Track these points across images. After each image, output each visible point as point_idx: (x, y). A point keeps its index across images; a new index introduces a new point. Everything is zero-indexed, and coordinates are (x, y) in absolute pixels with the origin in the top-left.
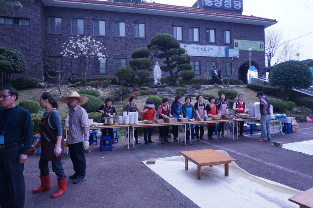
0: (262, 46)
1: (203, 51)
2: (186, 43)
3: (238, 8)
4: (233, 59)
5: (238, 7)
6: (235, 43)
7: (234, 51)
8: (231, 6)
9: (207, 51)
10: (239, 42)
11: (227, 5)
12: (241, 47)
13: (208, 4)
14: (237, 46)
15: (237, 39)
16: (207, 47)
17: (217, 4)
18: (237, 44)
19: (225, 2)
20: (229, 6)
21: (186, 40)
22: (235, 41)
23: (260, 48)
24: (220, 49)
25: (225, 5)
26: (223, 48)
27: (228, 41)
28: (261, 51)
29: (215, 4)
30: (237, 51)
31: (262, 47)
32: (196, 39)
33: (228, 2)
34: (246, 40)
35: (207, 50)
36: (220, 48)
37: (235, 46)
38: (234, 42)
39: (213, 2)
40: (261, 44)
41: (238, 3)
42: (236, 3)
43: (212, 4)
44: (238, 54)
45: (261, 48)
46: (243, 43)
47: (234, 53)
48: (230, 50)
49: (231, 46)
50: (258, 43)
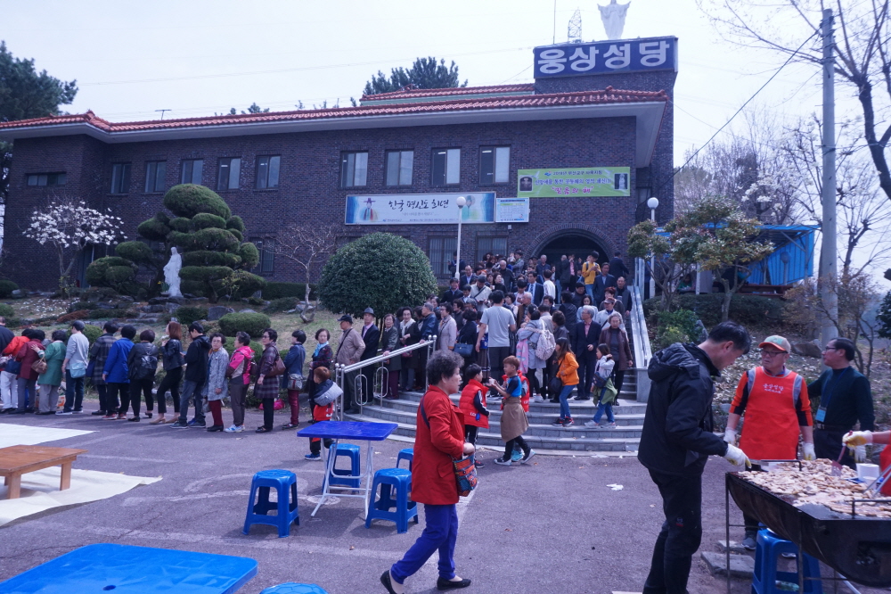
0: (622, 181)
1: (417, 210)
3: (654, 64)
4: (510, 227)
5: (657, 60)
6: (522, 180)
7: (514, 203)
8: (627, 60)
9: (429, 210)
10: (537, 174)
11: (613, 63)
12: (538, 191)
13: (549, 68)
14: (530, 189)
15: (528, 167)
16: (429, 198)
17: (579, 66)
18: (526, 183)
19: (606, 55)
20: (622, 62)
21: (378, 184)
22: (522, 173)
23: (613, 186)
24: (469, 202)
25: (608, 64)
26: (479, 197)
27: (501, 173)
29: (574, 66)
30: (523, 203)
31: (622, 186)
32: (406, 178)
33: (616, 52)
34: (560, 167)
35: (430, 205)
36: (469, 198)
37: (523, 188)
38: (520, 177)
39: (565, 60)
40: (617, 177)
41: (658, 48)
42: (647, 48)
43: (561, 68)
44: (528, 211)
45: (617, 186)
46: (550, 177)
47: (514, 211)
48: (498, 201)
49: (508, 190)
50: (608, 173)
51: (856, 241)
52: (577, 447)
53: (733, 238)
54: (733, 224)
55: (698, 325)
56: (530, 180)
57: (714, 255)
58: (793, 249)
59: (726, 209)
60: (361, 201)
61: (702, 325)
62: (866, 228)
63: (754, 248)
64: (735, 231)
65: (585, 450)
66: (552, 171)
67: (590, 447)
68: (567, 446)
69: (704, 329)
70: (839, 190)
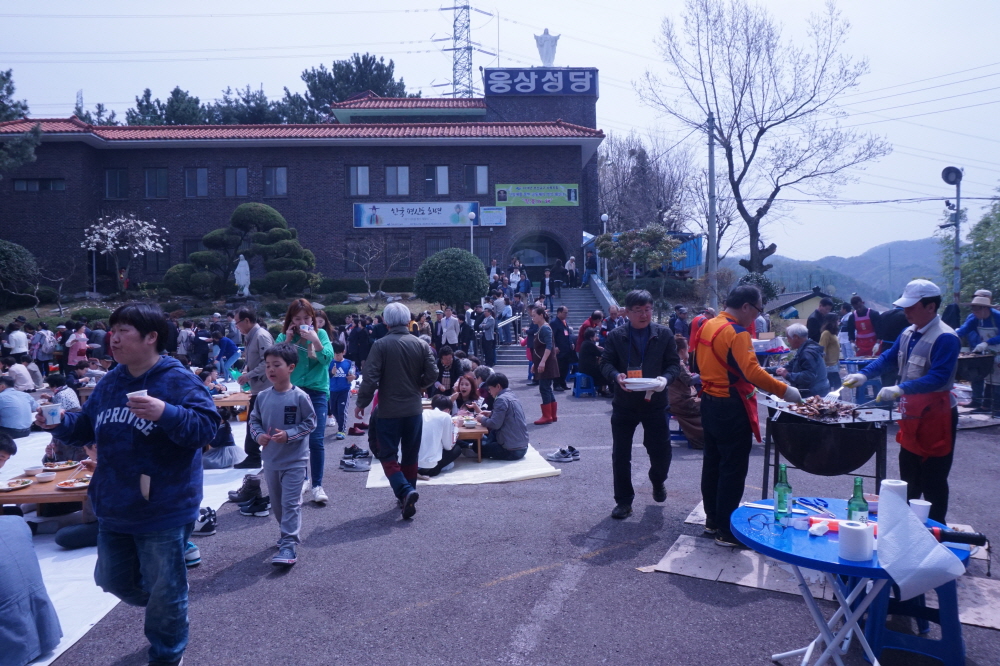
0: (573, 194)
1: (415, 216)
2: (377, 201)
3: (581, 90)
4: (491, 229)
5: (583, 87)
6: (499, 192)
7: (494, 211)
8: (560, 86)
9: (426, 215)
10: (510, 188)
11: (549, 87)
12: (512, 202)
13: (498, 88)
14: (505, 199)
15: (503, 182)
16: (425, 206)
17: (522, 87)
18: (502, 194)
19: (543, 80)
20: (556, 87)
21: (378, 194)
22: (499, 187)
23: (567, 198)
25: (545, 87)
26: (466, 205)
27: (482, 186)
28: (569, 208)
29: (518, 88)
30: (501, 211)
31: (573, 198)
32: (404, 189)
33: (552, 79)
34: (527, 183)
35: (426, 212)
36: (458, 206)
37: (500, 199)
38: (497, 190)
39: (510, 82)
40: (569, 191)
41: (583, 77)
42: (576, 77)
43: (508, 88)
44: (505, 217)
45: (569, 198)
46: (520, 191)
47: (494, 217)
48: (482, 209)
49: (488, 200)
50: (563, 188)
51: (723, 233)
56: (505, 192)
59: (662, 233)
60: (367, 209)
62: (729, 224)
63: (676, 255)
66: (521, 186)
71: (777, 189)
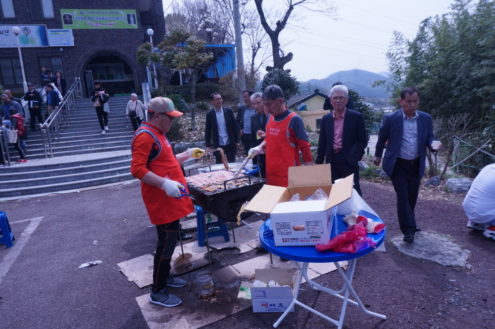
0: (132, 19)
4: (61, 49)
6: (65, 16)
7: (61, 33)
10: (75, 13)
12: (78, 25)
14: (71, 23)
15: (67, 7)
18: (68, 19)
22: (64, 12)
23: (127, 22)
24: (26, 32)
26: (34, 29)
27: (48, 11)
28: (130, 30)
30: (68, 33)
31: (132, 22)
34: (90, 8)
36: (26, 29)
37: (66, 23)
40: (129, 16)
44: (72, 38)
45: (129, 22)
46: (84, 15)
47: (62, 38)
48: (49, 32)
49: (56, 23)
50: (123, 13)
51: (255, 53)
52: (114, 180)
53: (192, 51)
54: (191, 43)
55: (182, 102)
56: (70, 16)
57: (183, 61)
58: (226, 58)
59: (187, 34)
61: (184, 101)
62: (259, 47)
63: (204, 57)
64: (193, 47)
65: (119, 181)
66: (85, 11)
67: (122, 179)
68: (108, 181)
69: (186, 104)
70: (243, 25)
71: (291, 8)
